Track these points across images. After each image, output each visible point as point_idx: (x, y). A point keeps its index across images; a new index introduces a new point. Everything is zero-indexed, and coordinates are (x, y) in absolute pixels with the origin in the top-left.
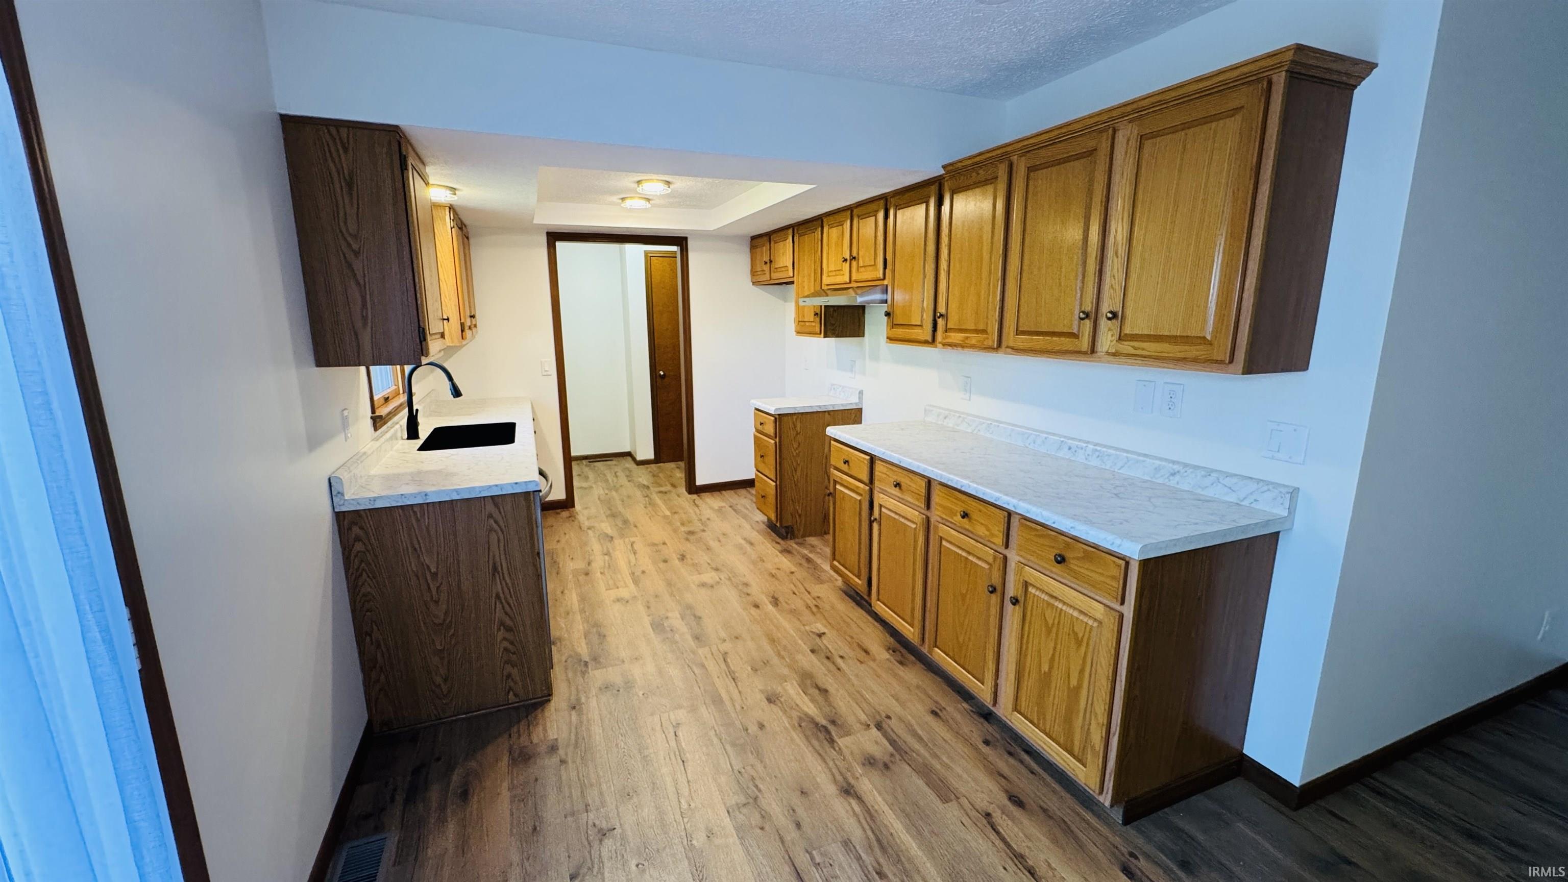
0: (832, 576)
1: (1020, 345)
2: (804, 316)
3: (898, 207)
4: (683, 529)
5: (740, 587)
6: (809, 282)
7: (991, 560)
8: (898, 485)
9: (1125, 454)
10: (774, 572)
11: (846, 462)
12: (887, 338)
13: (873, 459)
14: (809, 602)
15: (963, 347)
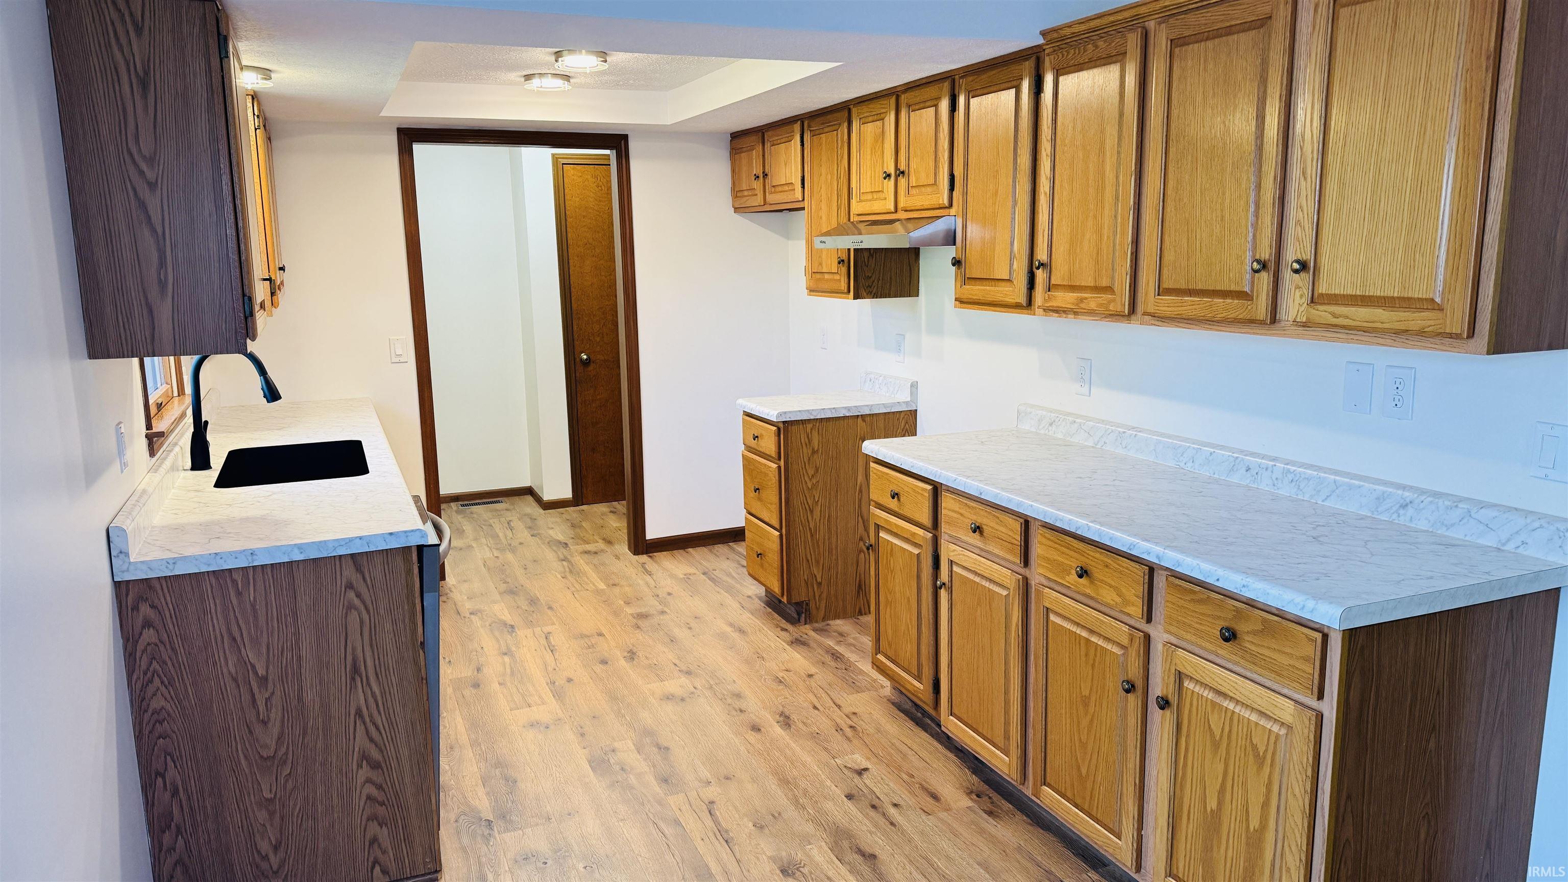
0: (875, 681)
1: (1165, 310)
2: (821, 264)
3: (973, 93)
4: (629, 610)
5: (729, 701)
6: (829, 207)
7: (1125, 641)
8: (977, 529)
9: (1333, 477)
10: (780, 675)
11: (895, 495)
12: (956, 299)
13: (937, 489)
14: (839, 721)
15: (1076, 313)
